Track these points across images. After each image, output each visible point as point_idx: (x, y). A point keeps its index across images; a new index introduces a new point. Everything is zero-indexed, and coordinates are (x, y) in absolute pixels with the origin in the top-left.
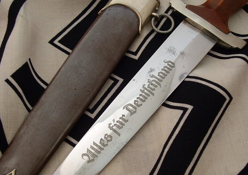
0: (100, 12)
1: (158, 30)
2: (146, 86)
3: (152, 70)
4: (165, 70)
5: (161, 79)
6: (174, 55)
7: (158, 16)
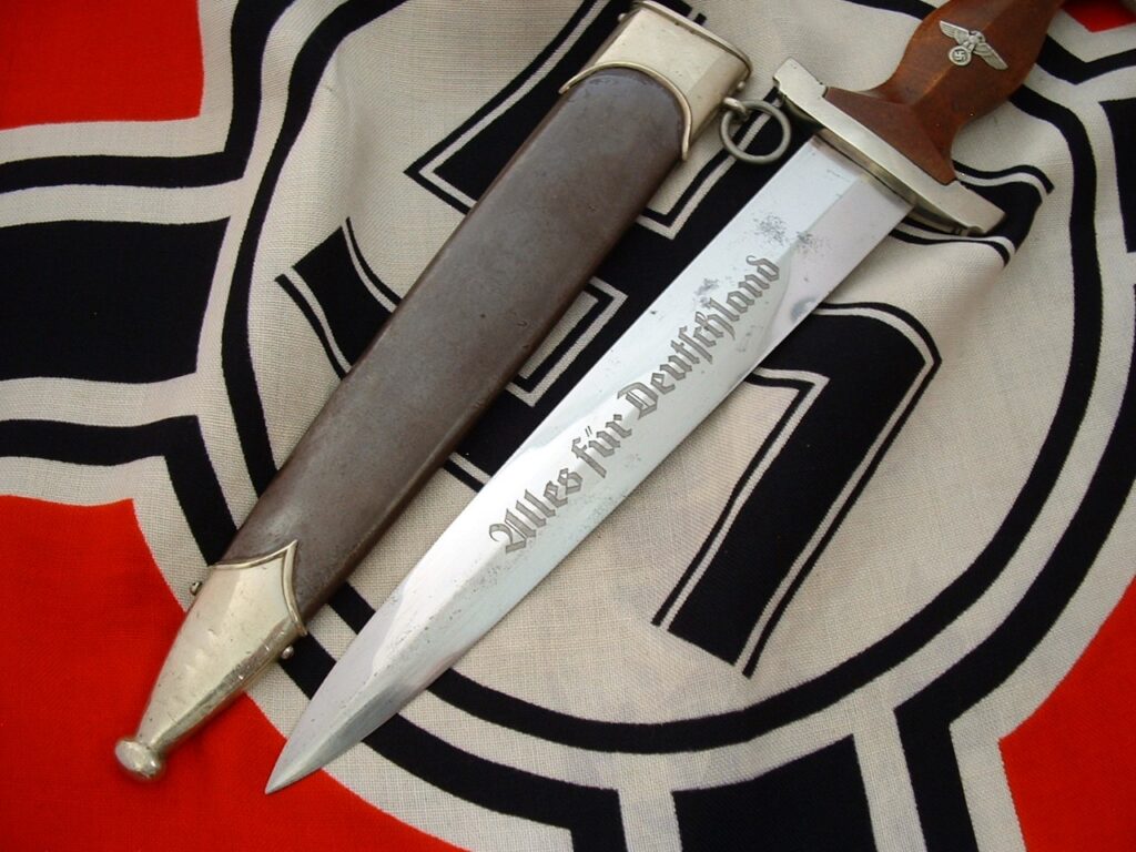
0: (566, 87)
1: (739, 151)
2: (690, 334)
3: (708, 285)
4: (748, 287)
5: (735, 312)
6: (777, 243)
7: (743, 109)
